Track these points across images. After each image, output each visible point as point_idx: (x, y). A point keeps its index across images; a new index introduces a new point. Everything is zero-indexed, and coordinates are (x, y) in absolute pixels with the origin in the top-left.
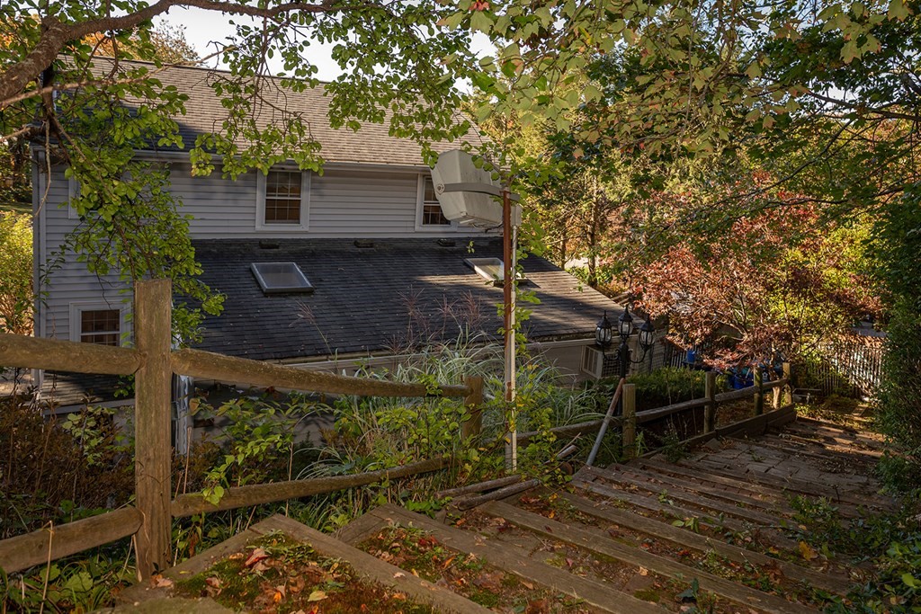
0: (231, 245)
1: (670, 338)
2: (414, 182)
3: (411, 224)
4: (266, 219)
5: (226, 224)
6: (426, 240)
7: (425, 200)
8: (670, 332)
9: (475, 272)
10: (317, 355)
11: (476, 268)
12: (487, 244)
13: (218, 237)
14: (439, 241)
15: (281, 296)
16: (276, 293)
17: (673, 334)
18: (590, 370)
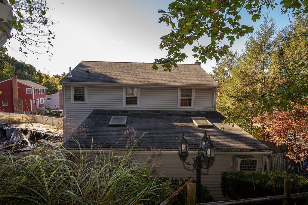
0: (114, 111)
1: (288, 156)
2: (177, 91)
3: (176, 106)
4: (127, 103)
5: (114, 105)
6: (181, 111)
7: (181, 97)
8: (288, 153)
9: (193, 122)
10: (107, 148)
11: (193, 121)
12: (205, 113)
13: (112, 109)
14: (185, 112)
15: (114, 127)
16: (112, 125)
17: (290, 154)
18: (235, 166)
